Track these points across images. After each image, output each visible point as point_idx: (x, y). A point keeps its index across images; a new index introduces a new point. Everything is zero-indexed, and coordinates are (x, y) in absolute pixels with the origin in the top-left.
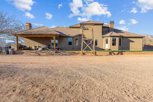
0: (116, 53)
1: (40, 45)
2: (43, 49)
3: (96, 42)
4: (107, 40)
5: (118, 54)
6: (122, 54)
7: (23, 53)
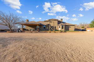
0: (63, 32)
1: (32, 28)
2: (33, 30)
3: (55, 27)
4: (60, 27)
5: (64, 32)
6: (66, 32)
7: (25, 32)
